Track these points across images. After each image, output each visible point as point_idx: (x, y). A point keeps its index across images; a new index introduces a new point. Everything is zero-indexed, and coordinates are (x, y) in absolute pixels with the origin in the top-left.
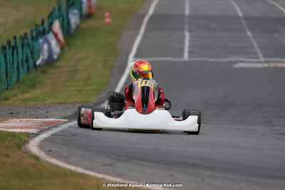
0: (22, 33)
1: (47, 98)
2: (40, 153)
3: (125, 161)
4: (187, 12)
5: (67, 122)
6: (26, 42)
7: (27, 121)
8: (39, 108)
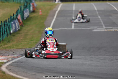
1: (14, 47)
2: (6, 70)
3: (41, 73)
4: (74, 9)
5: (21, 57)
6: (6, 23)
8: (10, 51)
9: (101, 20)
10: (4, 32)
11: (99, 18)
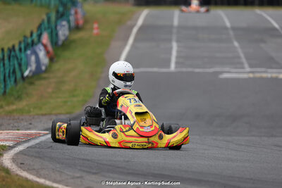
0: (10, 45)
1: (32, 109)
2: (12, 166)
4: (176, 23)
6: (13, 53)
7: (8, 133)
8: (22, 120)
9: (240, 50)
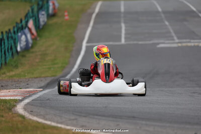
0: (7, 29)
1: (26, 74)
2: (25, 113)
5: (42, 91)
6: (10, 35)
7: (14, 91)
8: (21, 82)
9: (170, 27)
10: (6, 51)
11: (166, 25)
